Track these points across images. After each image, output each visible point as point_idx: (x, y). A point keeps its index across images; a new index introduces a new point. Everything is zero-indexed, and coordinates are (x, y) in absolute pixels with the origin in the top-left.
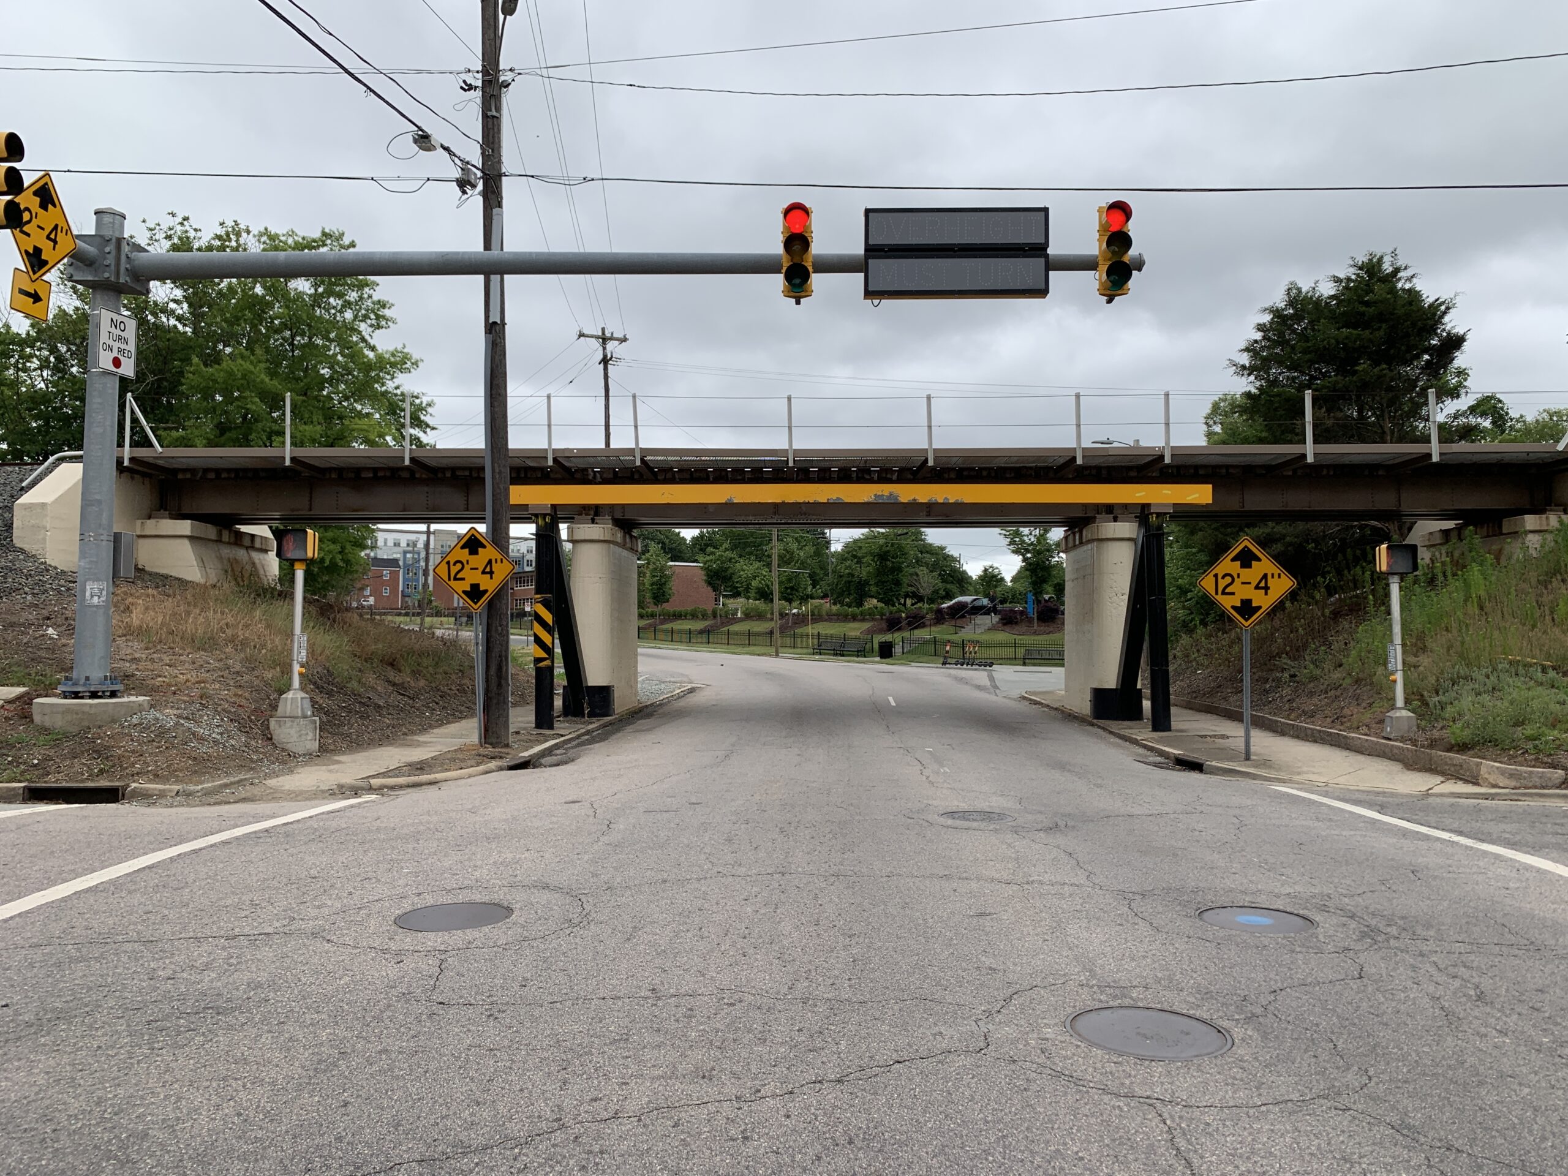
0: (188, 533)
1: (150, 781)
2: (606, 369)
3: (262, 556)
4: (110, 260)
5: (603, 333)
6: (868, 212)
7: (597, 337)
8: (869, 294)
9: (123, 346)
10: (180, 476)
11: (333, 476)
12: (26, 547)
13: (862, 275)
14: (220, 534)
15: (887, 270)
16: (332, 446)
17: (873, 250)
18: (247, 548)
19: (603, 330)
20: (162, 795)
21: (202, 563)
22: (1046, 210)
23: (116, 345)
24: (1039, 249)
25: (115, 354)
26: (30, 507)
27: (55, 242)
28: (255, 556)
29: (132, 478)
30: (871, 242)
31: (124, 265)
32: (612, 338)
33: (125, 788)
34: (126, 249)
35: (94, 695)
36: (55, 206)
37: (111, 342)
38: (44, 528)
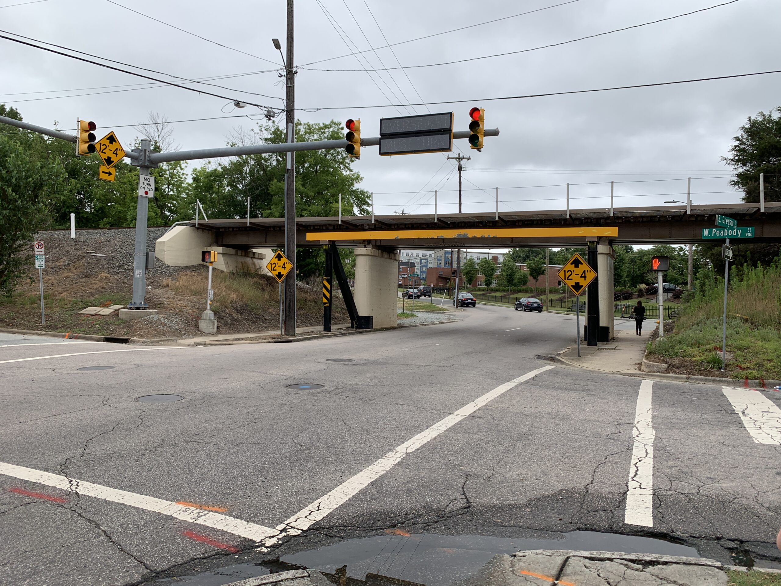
0: (221, 252)
1: (139, 338)
2: (460, 173)
3: (259, 261)
4: (142, 158)
5: (459, 156)
6: (381, 120)
7: (456, 158)
8: (381, 154)
9: (149, 187)
10: (221, 230)
11: (272, 229)
12: (159, 257)
13: (378, 146)
14: (237, 252)
15: (389, 144)
16: (268, 217)
17: (384, 136)
18: (252, 258)
19: (459, 154)
20: (138, 342)
21: (227, 263)
22: (451, 114)
23: (146, 187)
24: (448, 131)
25: (146, 190)
26: (160, 243)
27: (116, 154)
28: (256, 261)
29: (203, 231)
30: (382, 133)
31: (147, 158)
32: (463, 158)
33: (129, 339)
34: (147, 153)
35: (138, 308)
36: (116, 142)
37: (144, 186)
38: (164, 250)
